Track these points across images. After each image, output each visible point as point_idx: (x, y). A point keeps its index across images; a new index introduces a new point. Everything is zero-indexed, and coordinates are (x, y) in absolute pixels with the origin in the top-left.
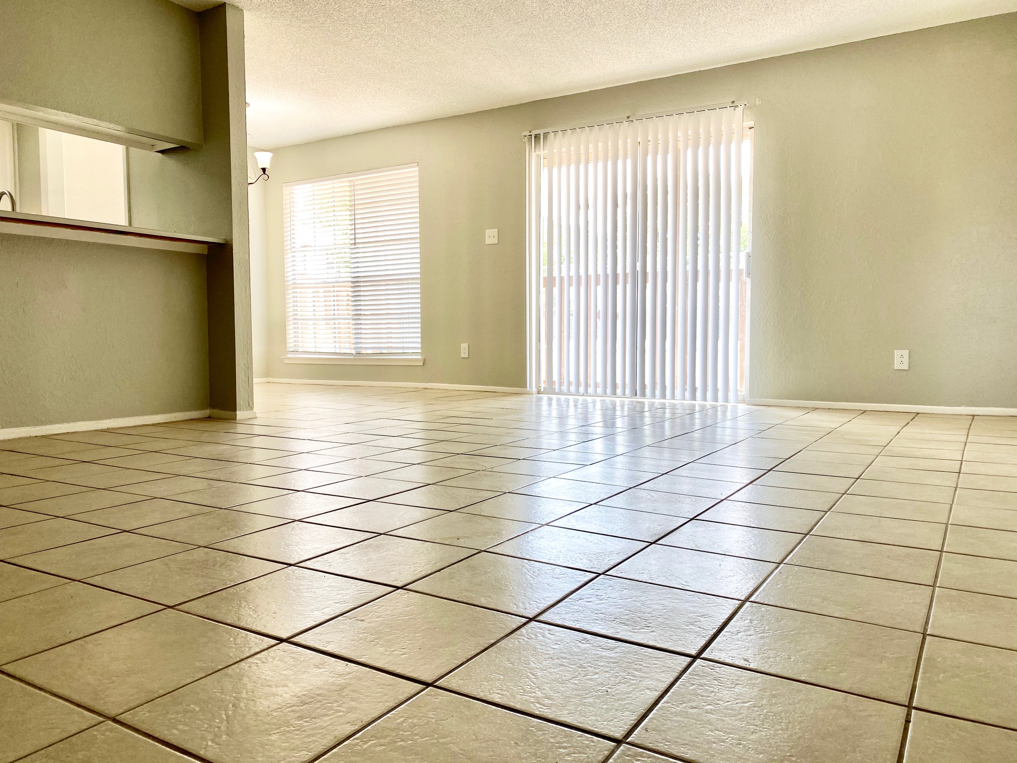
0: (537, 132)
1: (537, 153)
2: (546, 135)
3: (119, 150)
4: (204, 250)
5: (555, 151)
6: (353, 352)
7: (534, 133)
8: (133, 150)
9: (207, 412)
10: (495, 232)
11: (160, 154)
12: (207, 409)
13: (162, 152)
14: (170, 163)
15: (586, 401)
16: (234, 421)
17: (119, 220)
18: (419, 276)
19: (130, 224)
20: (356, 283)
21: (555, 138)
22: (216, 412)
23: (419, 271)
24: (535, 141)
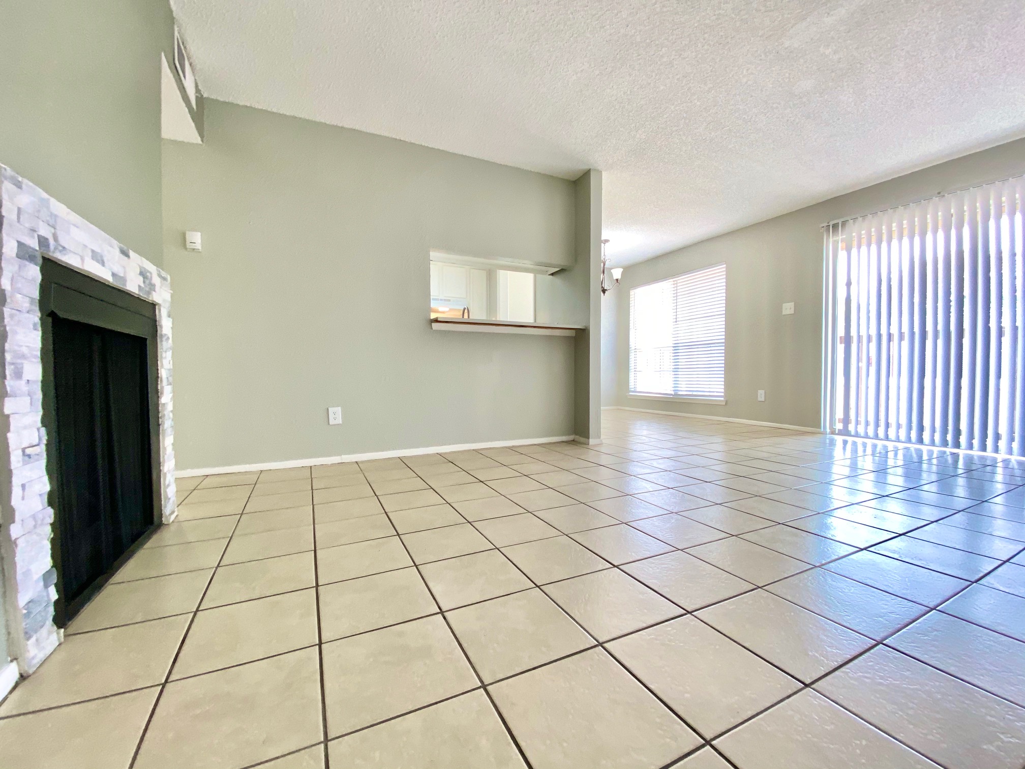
0: (835, 222)
1: (835, 239)
2: (844, 223)
3: (531, 276)
4: (572, 333)
5: (854, 234)
6: (673, 393)
7: (831, 223)
8: (539, 276)
9: (571, 437)
10: (792, 305)
11: (551, 276)
12: (572, 435)
13: (552, 274)
14: (557, 280)
15: (885, 447)
16: (586, 446)
17: (529, 319)
18: (723, 341)
19: (535, 321)
20: (676, 347)
21: (854, 224)
22: (577, 438)
23: (724, 337)
24: (833, 230)
